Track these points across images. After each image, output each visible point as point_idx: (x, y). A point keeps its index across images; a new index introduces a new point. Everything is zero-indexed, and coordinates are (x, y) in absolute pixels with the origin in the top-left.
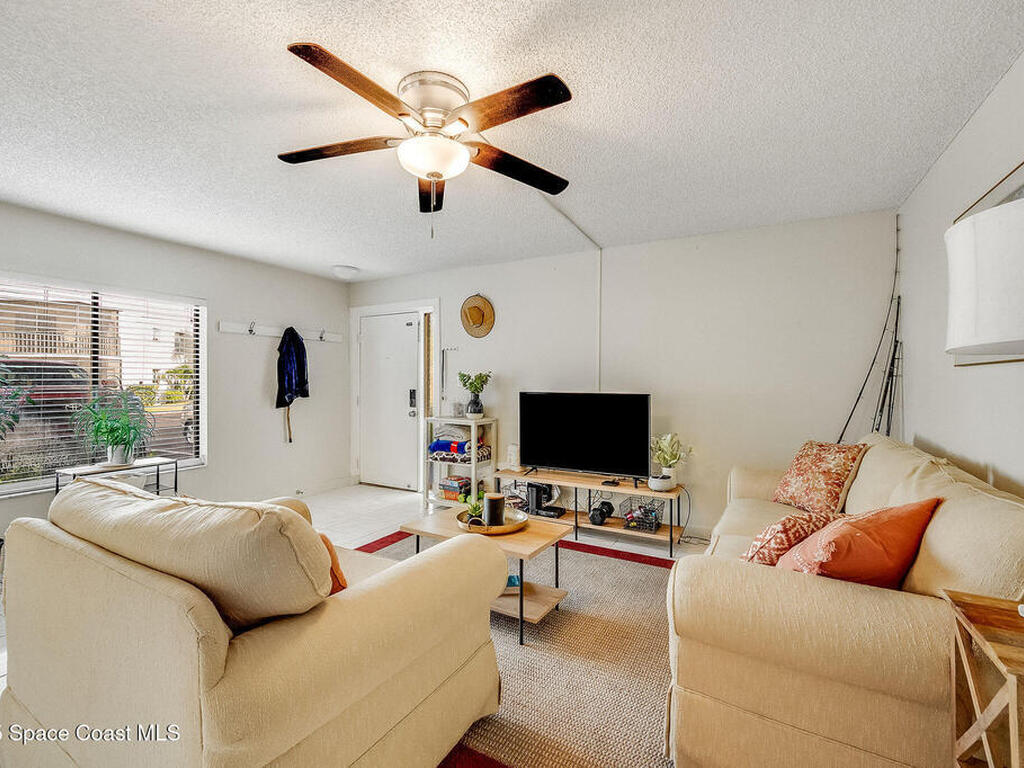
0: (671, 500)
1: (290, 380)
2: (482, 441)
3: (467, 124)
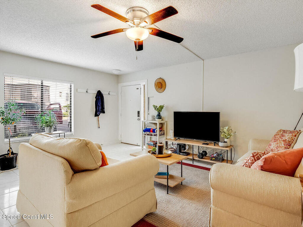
0: (227, 150)
1: (99, 107)
2: (161, 129)
3: (147, 23)
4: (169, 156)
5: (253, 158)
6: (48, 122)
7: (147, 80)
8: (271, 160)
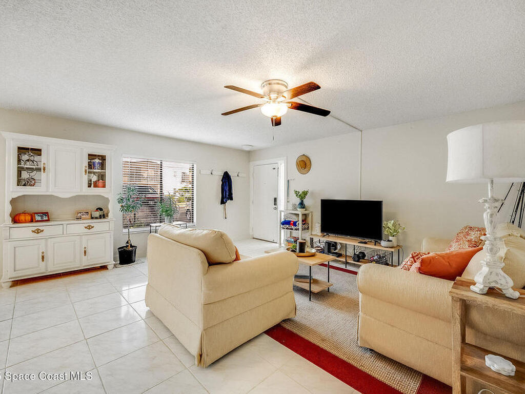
0: (392, 252)
1: (226, 192)
2: (304, 221)
3: (285, 98)
4: (313, 255)
5: (412, 259)
6: (168, 211)
7: (286, 158)
8: (430, 260)
